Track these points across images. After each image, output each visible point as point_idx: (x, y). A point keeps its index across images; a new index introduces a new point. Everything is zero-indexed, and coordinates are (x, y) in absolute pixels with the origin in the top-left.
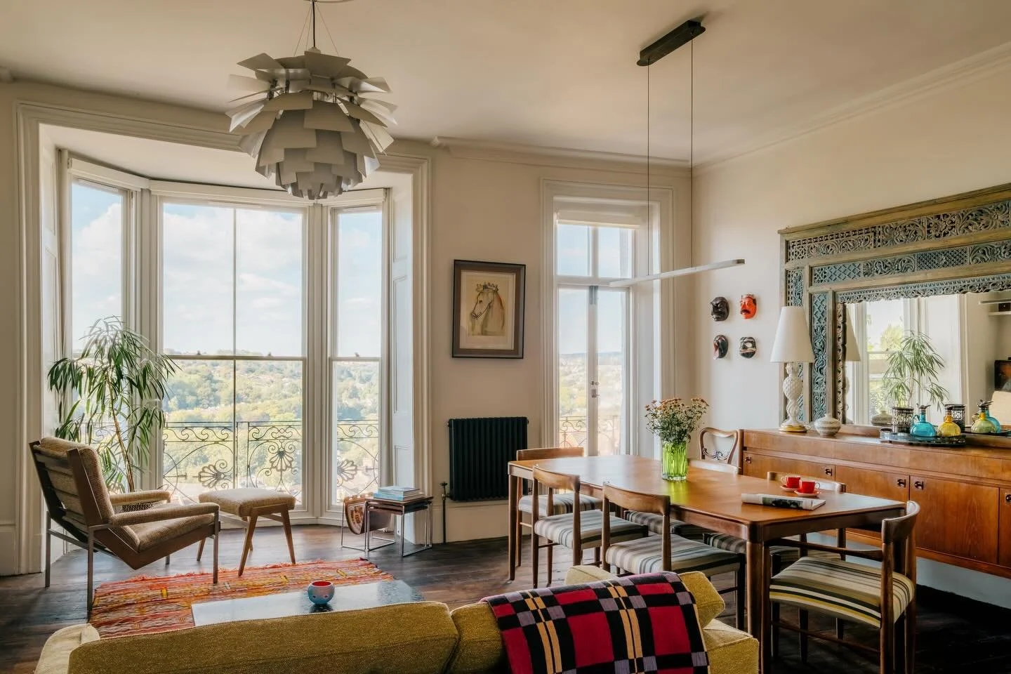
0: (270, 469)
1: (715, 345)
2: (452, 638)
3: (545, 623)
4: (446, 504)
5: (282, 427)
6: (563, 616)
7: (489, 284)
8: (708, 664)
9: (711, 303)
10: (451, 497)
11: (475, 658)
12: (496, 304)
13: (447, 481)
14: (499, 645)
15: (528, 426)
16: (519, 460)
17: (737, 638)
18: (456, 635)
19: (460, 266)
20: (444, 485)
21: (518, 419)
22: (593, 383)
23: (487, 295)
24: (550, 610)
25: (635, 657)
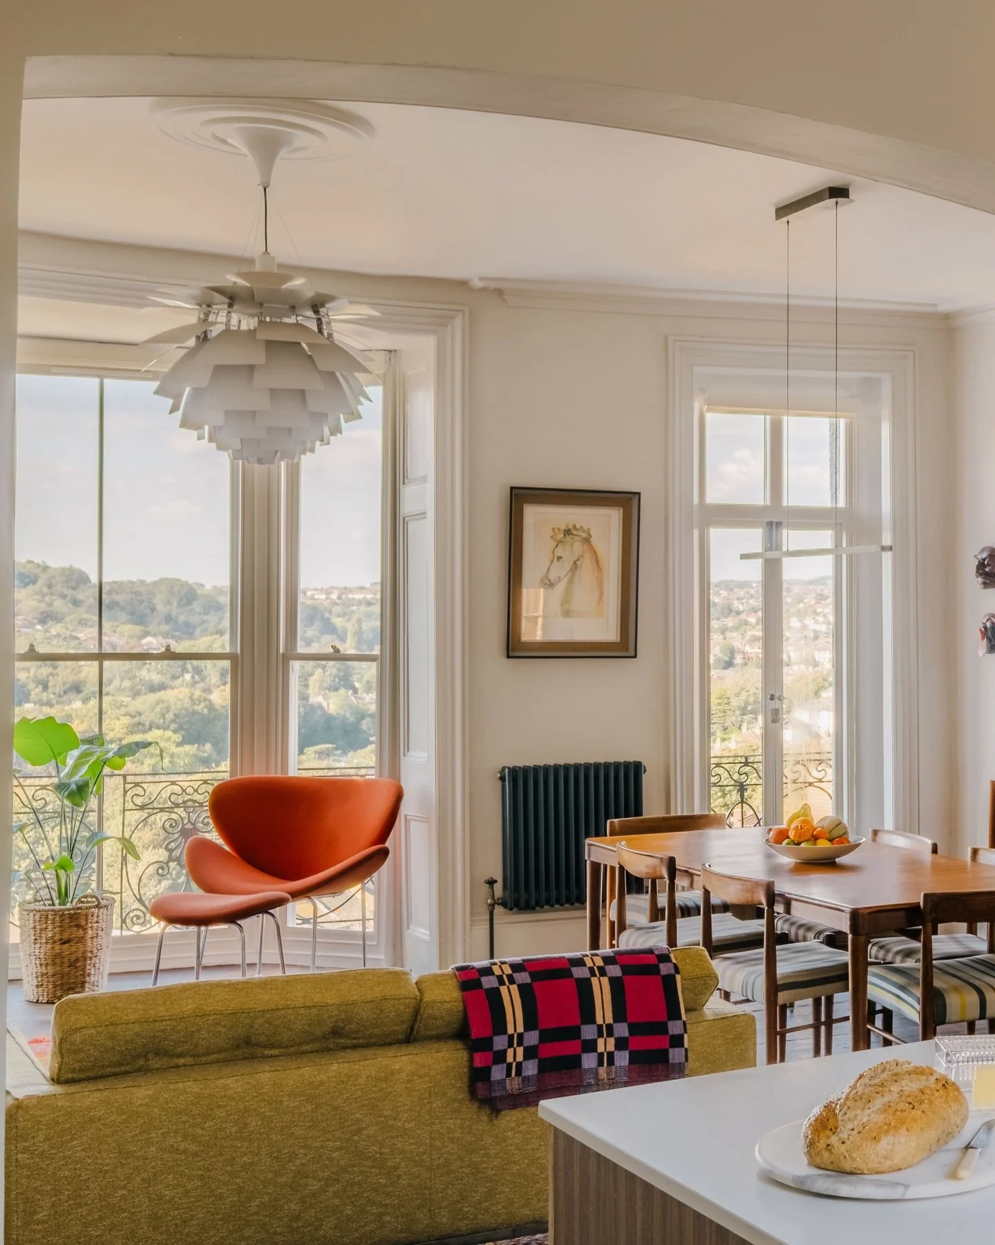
0: (167, 863)
1: (981, 631)
2: (412, 998)
3: (508, 987)
4: (495, 917)
5: (191, 783)
6: (528, 981)
7: (574, 526)
8: (686, 1032)
9: (976, 556)
10: (504, 905)
11: (436, 1019)
12: (587, 562)
13: (499, 877)
14: (460, 1007)
15: (644, 777)
16: (611, 835)
17: (731, 1013)
18: (417, 996)
19: (520, 497)
20: (491, 882)
21: (627, 765)
22: (772, 698)
23: (572, 545)
24: (515, 975)
25: (604, 1022)
